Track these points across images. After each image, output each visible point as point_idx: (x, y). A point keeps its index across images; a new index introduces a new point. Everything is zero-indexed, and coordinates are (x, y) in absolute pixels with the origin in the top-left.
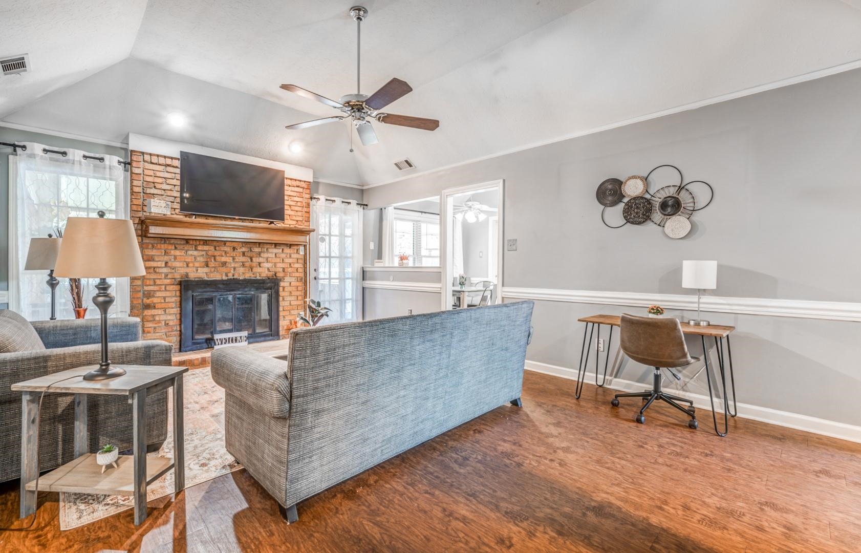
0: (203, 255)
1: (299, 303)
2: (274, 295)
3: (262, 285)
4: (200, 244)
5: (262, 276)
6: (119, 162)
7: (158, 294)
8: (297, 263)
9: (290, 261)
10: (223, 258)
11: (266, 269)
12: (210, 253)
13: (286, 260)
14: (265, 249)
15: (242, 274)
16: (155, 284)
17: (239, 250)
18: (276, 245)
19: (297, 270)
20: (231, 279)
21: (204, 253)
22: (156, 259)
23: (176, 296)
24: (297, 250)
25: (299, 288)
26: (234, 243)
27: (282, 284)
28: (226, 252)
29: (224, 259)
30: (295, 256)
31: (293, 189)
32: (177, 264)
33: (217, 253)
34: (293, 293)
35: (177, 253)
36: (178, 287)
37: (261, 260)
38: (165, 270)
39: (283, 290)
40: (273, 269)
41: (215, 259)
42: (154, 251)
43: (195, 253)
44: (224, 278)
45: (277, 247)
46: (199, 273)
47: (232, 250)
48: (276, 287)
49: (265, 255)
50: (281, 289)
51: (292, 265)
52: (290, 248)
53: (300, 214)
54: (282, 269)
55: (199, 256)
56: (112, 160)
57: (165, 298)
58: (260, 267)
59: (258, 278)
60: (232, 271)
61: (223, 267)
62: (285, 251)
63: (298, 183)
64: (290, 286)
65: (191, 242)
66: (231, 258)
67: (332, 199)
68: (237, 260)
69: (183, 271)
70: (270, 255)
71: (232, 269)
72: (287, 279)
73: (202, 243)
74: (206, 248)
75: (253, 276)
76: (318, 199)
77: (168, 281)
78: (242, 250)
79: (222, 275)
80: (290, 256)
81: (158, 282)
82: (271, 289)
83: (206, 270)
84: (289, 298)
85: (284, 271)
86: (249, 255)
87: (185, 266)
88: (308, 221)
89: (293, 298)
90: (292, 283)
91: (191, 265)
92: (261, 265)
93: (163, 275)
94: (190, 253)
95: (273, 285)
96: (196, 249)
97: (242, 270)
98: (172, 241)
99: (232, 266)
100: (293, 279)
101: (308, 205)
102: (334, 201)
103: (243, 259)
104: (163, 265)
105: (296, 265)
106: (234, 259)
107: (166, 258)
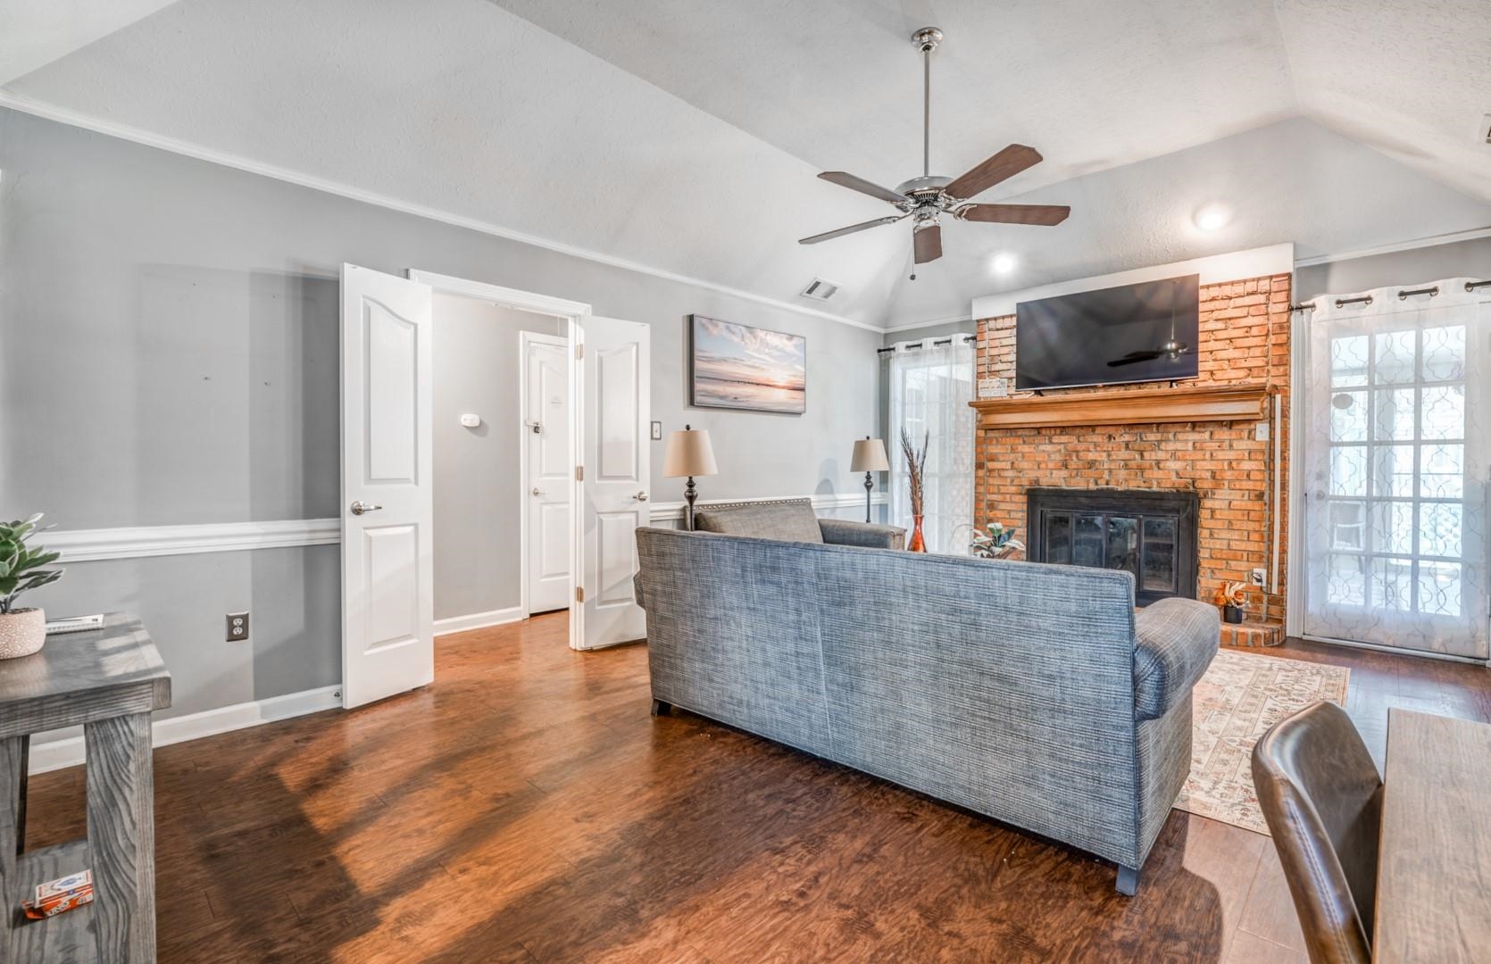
0: (1060, 450)
1: (1253, 547)
2: (1184, 525)
3: (1157, 503)
4: (1055, 434)
5: (1163, 485)
6: (967, 339)
7: (1002, 506)
8: (1250, 459)
9: (1231, 455)
10: (1090, 454)
11: (1174, 474)
12: (1070, 447)
13: (1220, 455)
14: (1171, 436)
15: (1123, 482)
16: (999, 493)
17: (1117, 439)
18: (1195, 425)
19: (1248, 476)
20: (1102, 490)
21: (1062, 447)
22: (1001, 458)
23: (1023, 511)
24: (1250, 433)
25: (1252, 514)
26: (1110, 428)
27: (1207, 503)
28: (1096, 445)
29: (1091, 456)
30: (1244, 445)
31: (1239, 302)
32: (1025, 465)
33: (1081, 447)
34: (1237, 525)
35: (1026, 449)
36: (1024, 499)
37: (1161, 455)
38: (1010, 474)
39: (1212, 517)
40: (1189, 473)
41: (1077, 456)
42: (999, 447)
43: (1049, 448)
44: (1092, 487)
45: (1197, 429)
46: (1055, 478)
47: (1106, 441)
48: (1189, 508)
49: (1171, 446)
50: (1204, 514)
51: (1234, 464)
52: (1230, 428)
53: (1257, 352)
54: (1208, 475)
55: (1054, 452)
56: (958, 339)
57: (1009, 512)
58: (1159, 468)
59: (1155, 488)
60: (1106, 476)
61: (1090, 468)
62: (1216, 436)
63: (1250, 287)
64: (1230, 509)
65: (1043, 432)
66: (1105, 454)
67: (1365, 294)
68: (1114, 457)
69: (1033, 475)
70: (1179, 446)
71: (1107, 472)
72: (1223, 494)
73: (1058, 431)
74: (1064, 439)
75: (1143, 485)
76: (1313, 306)
77: (1013, 489)
78: (1122, 439)
79: (1088, 482)
80: (1231, 446)
81: (1003, 490)
82: (1178, 512)
83: (1064, 473)
84: (1225, 535)
85: (1213, 477)
86: (1136, 448)
87: (1036, 467)
88: (1283, 362)
89: (1235, 535)
90: (1234, 503)
91: (1043, 466)
92: (1162, 466)
93: (1009, 480)
94: (1042, 447)
95: (1183, 503)
96: (1051, 443)
97: (1122, 474)
98: (1020, 432)
99: (1106, 467)
100: (1237, 495)
101: (1284, 328)
102: (1369, 299)
103: (1124, 454)
104: (1009, 467)
105: (1246, 465)
106: (1109, 455)
107: (1012, 456)
